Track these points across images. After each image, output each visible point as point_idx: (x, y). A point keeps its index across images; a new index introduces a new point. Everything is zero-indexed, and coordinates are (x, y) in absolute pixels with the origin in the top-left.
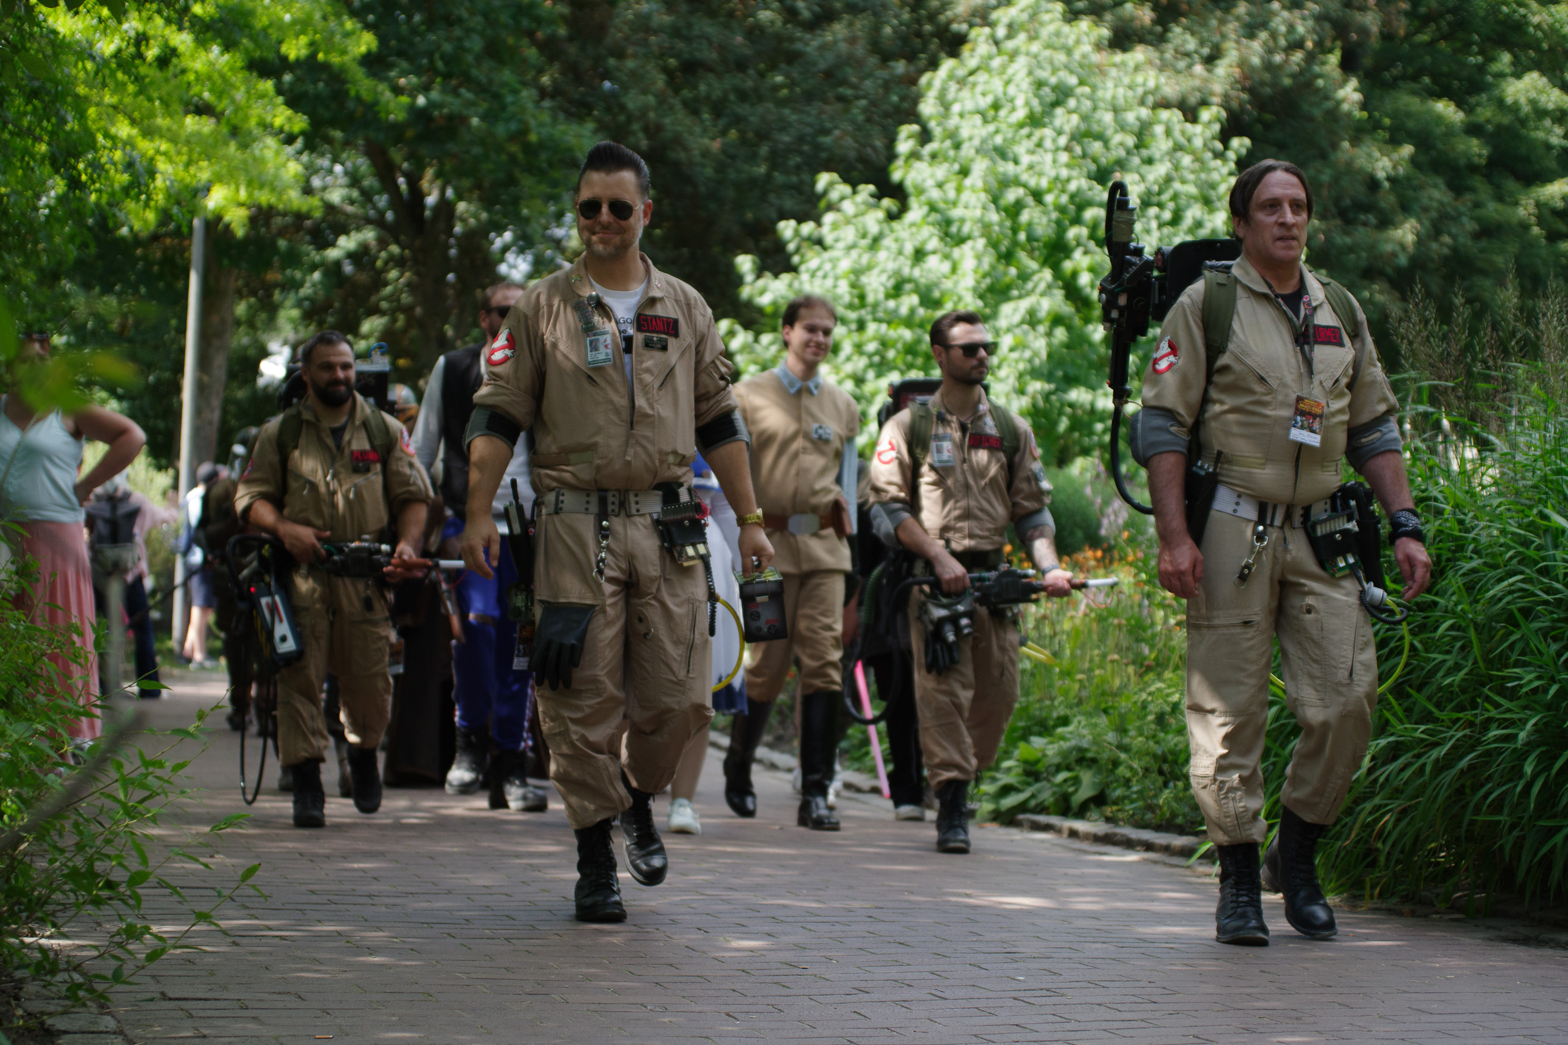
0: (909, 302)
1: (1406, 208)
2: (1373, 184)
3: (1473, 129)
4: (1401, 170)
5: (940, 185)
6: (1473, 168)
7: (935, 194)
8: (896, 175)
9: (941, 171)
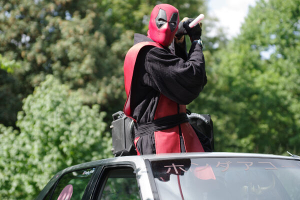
8: (18, 124)
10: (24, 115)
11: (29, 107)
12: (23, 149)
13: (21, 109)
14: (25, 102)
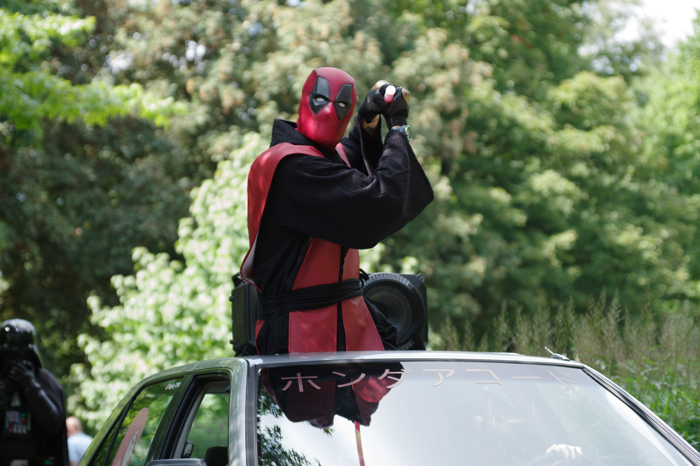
0: (188, 322)
1: (478, 252)
2: (459, 239)
3: (517, 205)
4: (475, 231)
5: (205, 253)
6: (517, 228)
7: (201, 259)
8: (179, 248)
9: (205, 245)
10: (195, 226)
11: (206, 207)
12: (193, 305)
13: (187, 214)
14: (196, 197)
